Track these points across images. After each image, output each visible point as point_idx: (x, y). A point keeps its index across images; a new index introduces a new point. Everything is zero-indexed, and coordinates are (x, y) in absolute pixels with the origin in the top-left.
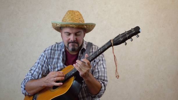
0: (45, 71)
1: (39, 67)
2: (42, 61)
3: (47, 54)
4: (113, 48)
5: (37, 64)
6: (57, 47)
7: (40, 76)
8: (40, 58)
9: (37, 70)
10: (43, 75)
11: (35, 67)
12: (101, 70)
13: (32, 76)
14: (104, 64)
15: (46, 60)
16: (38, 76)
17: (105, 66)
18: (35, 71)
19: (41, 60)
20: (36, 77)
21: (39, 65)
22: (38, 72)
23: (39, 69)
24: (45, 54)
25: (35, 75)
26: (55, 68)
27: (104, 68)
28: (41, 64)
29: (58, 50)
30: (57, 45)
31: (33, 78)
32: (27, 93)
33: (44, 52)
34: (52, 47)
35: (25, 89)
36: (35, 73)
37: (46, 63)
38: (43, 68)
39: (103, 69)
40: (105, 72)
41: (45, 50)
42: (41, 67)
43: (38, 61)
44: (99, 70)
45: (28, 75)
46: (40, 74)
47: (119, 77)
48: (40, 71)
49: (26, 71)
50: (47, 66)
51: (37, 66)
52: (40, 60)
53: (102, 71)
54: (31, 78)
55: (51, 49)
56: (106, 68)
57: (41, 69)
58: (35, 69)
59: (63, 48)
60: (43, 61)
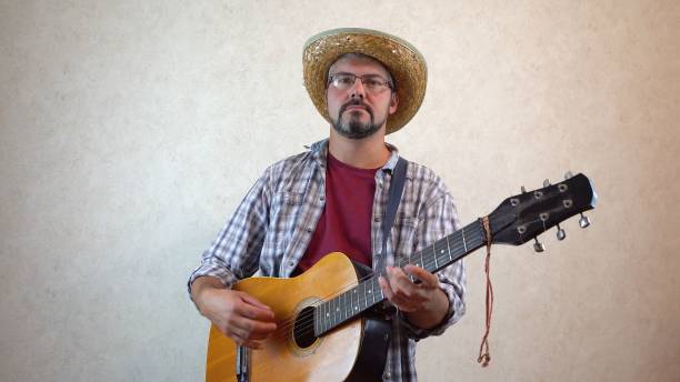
4: (488, 250)
47: (490, 363)
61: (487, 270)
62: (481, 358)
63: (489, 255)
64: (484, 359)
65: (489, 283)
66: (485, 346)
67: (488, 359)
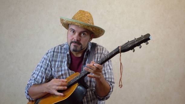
0: (48, 74)
1: (42, 71)
2: (45, 65)
3: (50, 57)
4: (120, 54)
5: (40, 68)
6: (60, 49)
7: (44, 80)
8: (43, 62)
9: (40, 74)
10: (47, 78)
11: (38, 71)
12: (107, 71)
13: (35, 80)
14: (110, 65)
15: (50, 64)
16: (42, 81)
17: (111, 67)
18: (38, 75)
19: (44, 63)
20: (39, 81)
21: (42, 69)
22: (41, 76)
23: (42, 73)
24: (47, 57)
25: (39, 79)
26: (59, 71)
27: (110, 69)
28: (44, 68)
29: (61, 52)
30: (60, 47)
31: (36, 82)
32: (31, 99)
33: (47, 55)
34: (55, 49)
35: (28, 94)
36: (38, 77)
37: (49, 66)
38: (47, 72)
39: (110, 71)
40: (112, 74)
41: (48, 52)
42: (44, 70)
43: (41, 64)
44: (106, 71)
45: (31, 80)
46: (43, 78)
48: (43, 75)
49: (27, 73)
50: (50, 69)
51: (40, 70)
52: (42, 63)
53: (109, 73)
54: (34, 82)
55: (54, 52)
56: (112, 69)
57: (44, 73)
58: (38, 73)
59: (68, 51)
60: (47, 65)
61: (120, 60)
62: (120, 86)
63: (121, 56)
64: (121, 86)
65: (121, 63)
66: (120, 82)
67: (122, 86)
